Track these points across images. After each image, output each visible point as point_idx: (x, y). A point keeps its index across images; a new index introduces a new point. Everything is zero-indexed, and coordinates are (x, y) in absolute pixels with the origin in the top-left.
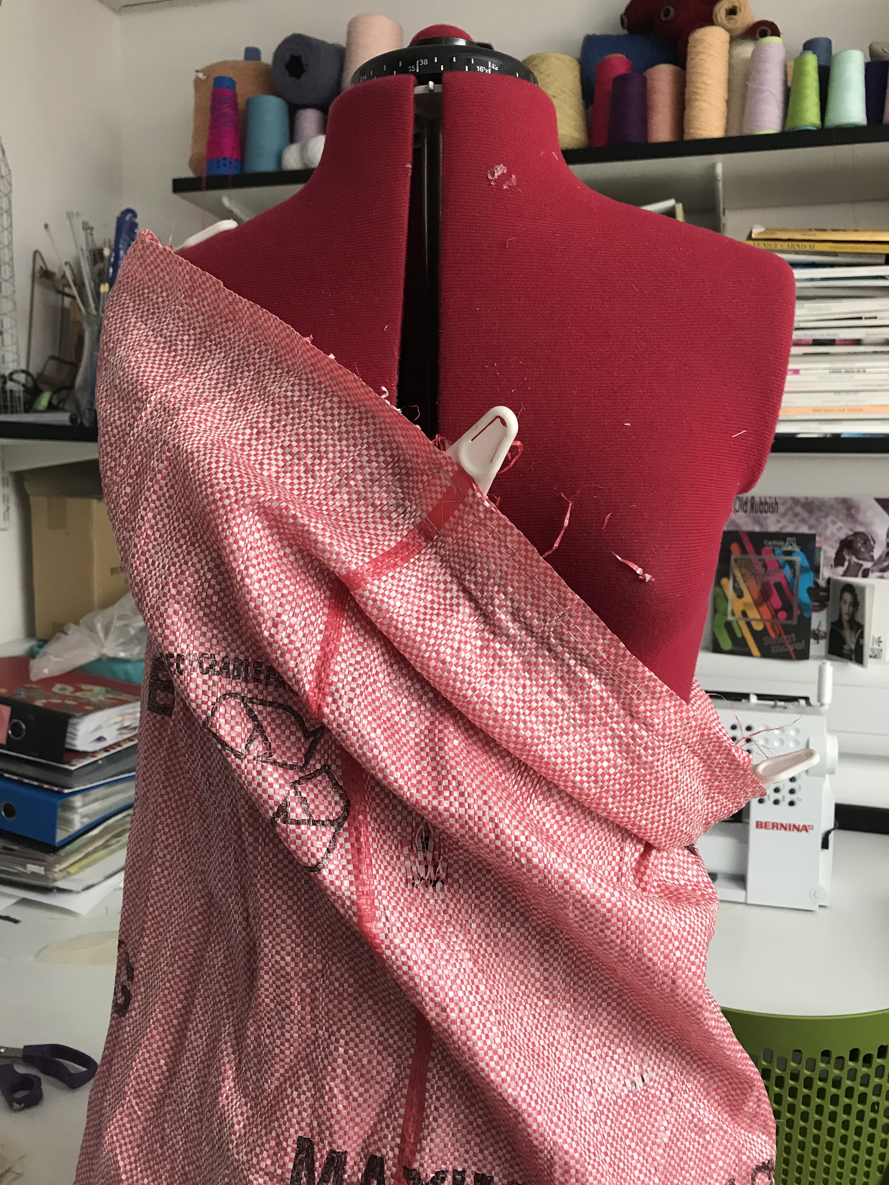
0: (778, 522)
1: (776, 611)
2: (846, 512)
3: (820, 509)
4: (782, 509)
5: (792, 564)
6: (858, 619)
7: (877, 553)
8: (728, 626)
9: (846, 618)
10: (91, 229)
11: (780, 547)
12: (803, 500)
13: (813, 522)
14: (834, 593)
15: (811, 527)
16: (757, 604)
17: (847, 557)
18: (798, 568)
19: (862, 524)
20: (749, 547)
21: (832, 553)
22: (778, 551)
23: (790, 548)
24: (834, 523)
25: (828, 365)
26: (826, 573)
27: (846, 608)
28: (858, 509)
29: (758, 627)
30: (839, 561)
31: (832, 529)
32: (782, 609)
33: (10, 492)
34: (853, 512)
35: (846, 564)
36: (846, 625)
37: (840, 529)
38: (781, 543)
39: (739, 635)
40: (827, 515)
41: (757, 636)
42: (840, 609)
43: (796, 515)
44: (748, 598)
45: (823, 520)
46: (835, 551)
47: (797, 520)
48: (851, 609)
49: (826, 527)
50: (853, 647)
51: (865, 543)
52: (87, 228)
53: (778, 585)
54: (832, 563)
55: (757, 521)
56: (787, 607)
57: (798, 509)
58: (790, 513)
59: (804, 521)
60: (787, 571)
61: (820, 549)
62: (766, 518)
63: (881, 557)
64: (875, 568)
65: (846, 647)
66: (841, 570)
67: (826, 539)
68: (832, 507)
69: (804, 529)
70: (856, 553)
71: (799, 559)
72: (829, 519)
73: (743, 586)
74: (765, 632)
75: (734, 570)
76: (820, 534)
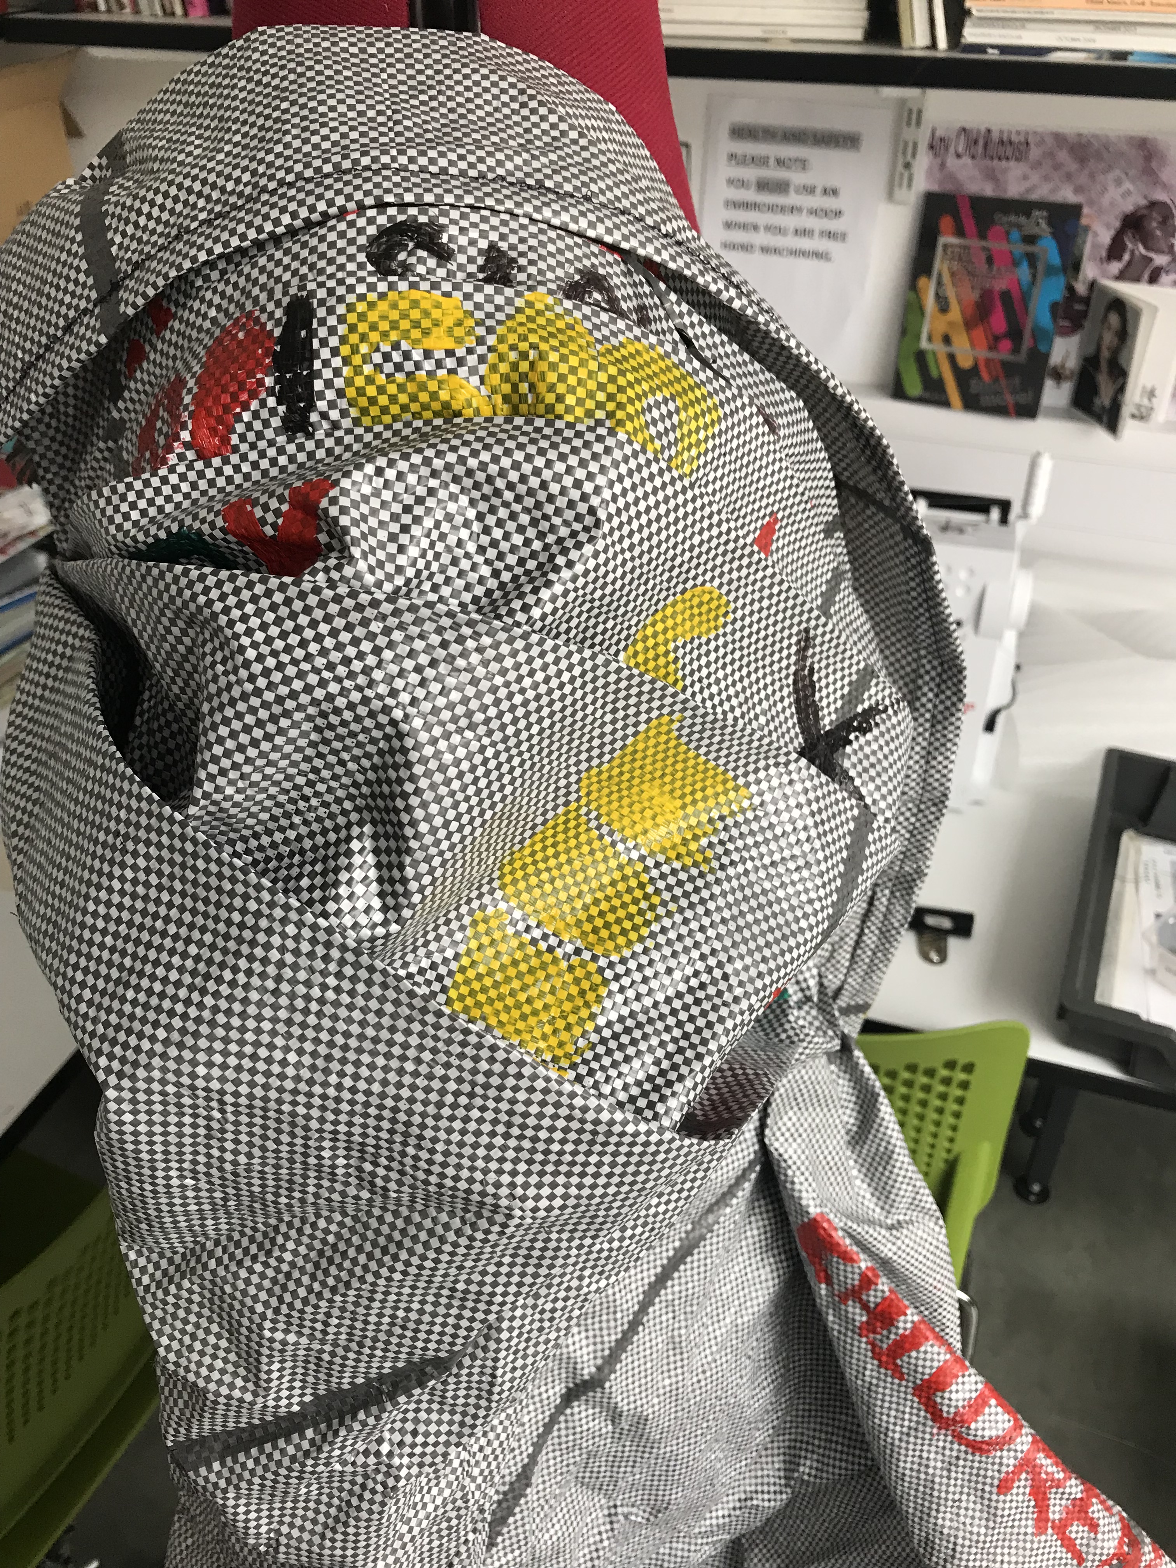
0: (1025, 177)
1: (997, 339)
2: (1141, 164)
3: (1098, 156)
4: (1035, 153)
5: (1032, 259)
6: (1122, 361)
8: (921, 357)
9: (1105, 354)
11: (1019, 227)
12: (1072, 139)
14: (1097, 308)
15: (1078, 190)
16: (969, 325)
17: (1130, 245)
18: (1040, 267)
20: (969, 223)
21: (1105, 237)
22: (1015, 235)
23: (1035, 231)
24: (1118, 182)
26: (1090, 270)
27: (1109, 338)
28: (1164, 159)
29: (965, 363)
30: (1115, 251)
31: (1112, 194)
32: (1006, 335)
34: (1154, 165)
35: (1126, 257)
36: (1104, 365)
37: (1128, 193)
38: (1022, 220)
39: (934, 373)
40: (1110, 168)
41: (963, 377)
42: (1100, 338)
43: (1057, 167)
44: (955, 313)
46: (1112, 232)
48: (1116, 341)
49: (1105, 189)
50: (1107, 402)
51: (1164, 222)
53: (1006, 296)
54: (1104, 254)
55: (991, 176)
56: (1015, 334)
57: (1063, 156)
58: (1047, 163)
59: (1068, 179)
60: (1024, 272)
61: (1087, 229)
62: (1005, 171)
64: (1173, 266)
65: (1097, 402)
66: (1115, 267)
67: (1100, 212)
68: (1120, 154)
69: (1067, 195)
70: (1147, 240)
71: (1047, 250)
72: (1111, 176)
73: (950, 293)
74: (974, 371)
75: (940, 264)
76: (1091, 203)
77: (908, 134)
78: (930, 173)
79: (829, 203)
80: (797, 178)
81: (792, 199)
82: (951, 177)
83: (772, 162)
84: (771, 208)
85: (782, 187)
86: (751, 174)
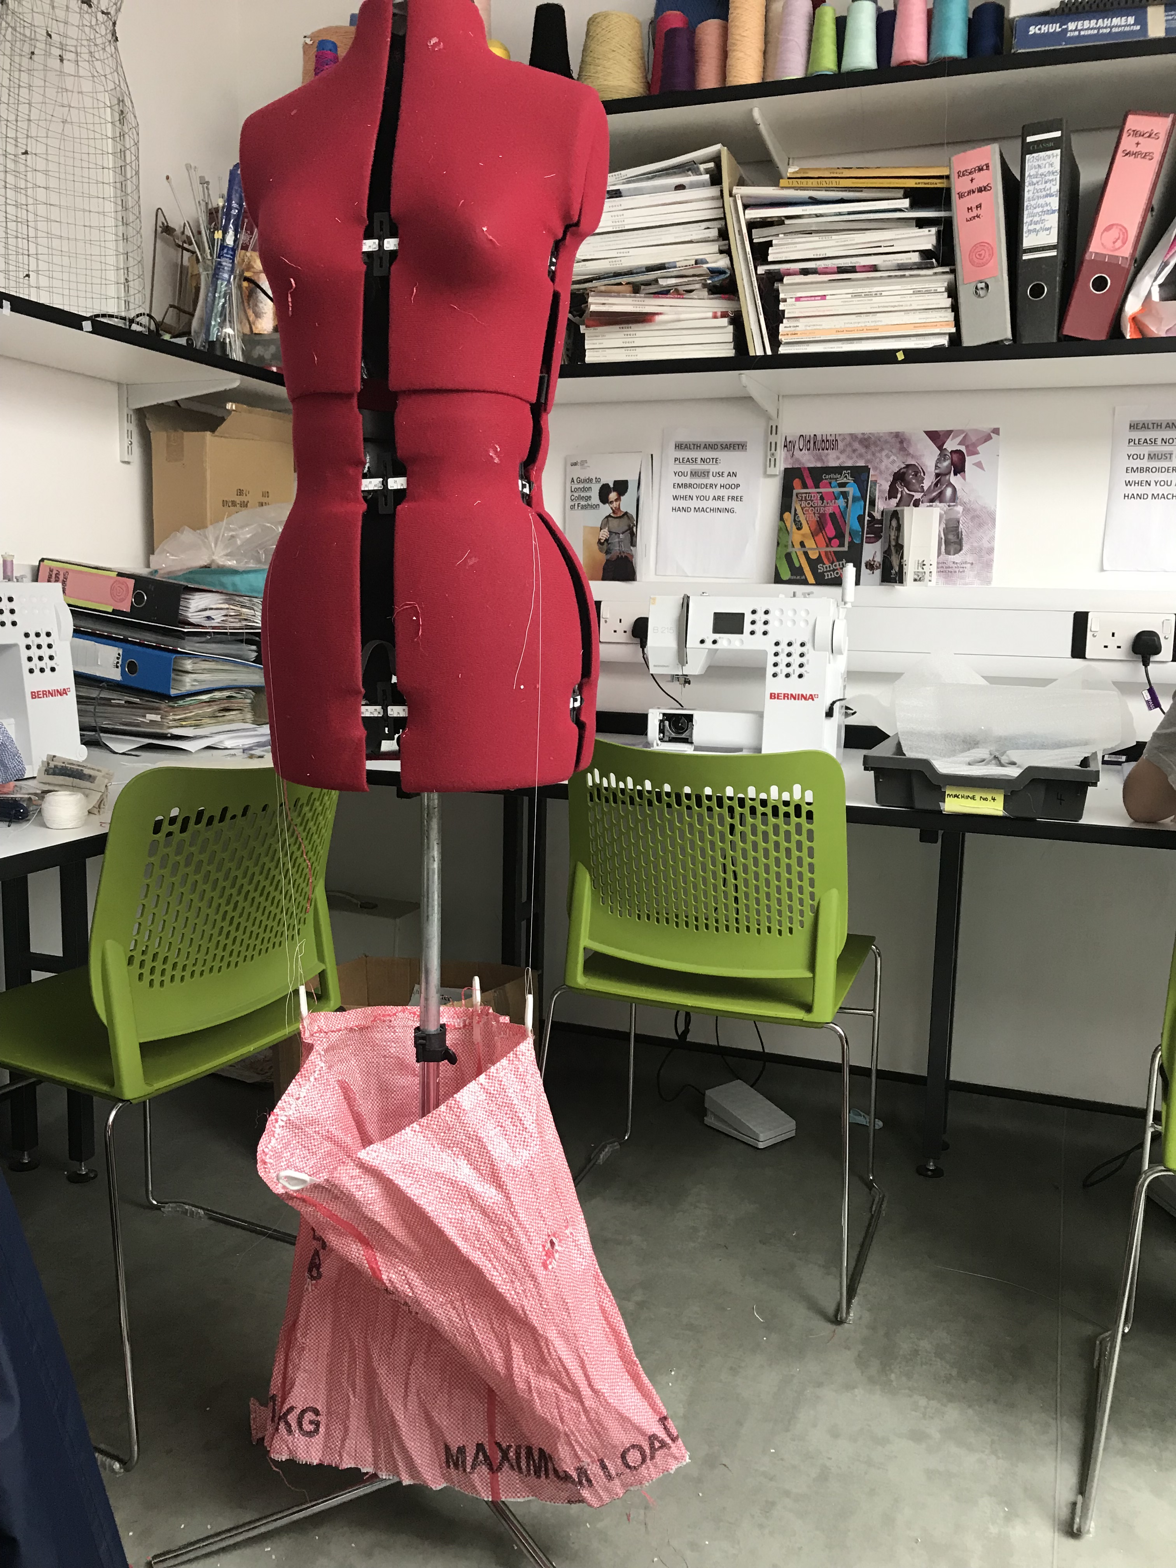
0: (838, 458)
1: (830, 540)
2: (898, 445)
3: (875, 444)
4: (841, 445)
5: (845, 495)
6: (900, 542)
7: (926, 484)
8: (788, 557)
9: (893, 543)
10: (208, 183)
11: (836, 479)
12: (860, 436)
13: (869, 457)
15: (866, 461)
16: (814, 535)
17: (900, 490)
18: (850, 498)
19: (913, 457)
20: (809, 481)
21: (886, 486)
22: (834, 483)
23: (845, 480)
24: (888, 457)
25: (850, 291)
27: (893, 534)
28: (909, 442)
29: (814, 556)
30: (892, 493)
31: (886, 461)
32: (835, 537)
33: (133, 428)
34: (905, 445)
35: (899, 496)
36: (893, 549)
37: (894, 461)
38: (838, 476)
39: (797, 565)
40: (882, 450)
41: (813, 564)
42: (890, 536)
43: (854, 451)
44: (806, 529)
45: (878, 455)
46: (889, 483)
47: (854, 456)
48: (896, 534)
49: (881, 461)
51: (916, 475)
52: (204, 182)
53: (832, 515)
54: (887, 495)
55: (820, 459)
56: (840, 536)
57: (856, 445)
58: (849, 449)
59: (861, 456)
60: (841, 502)
61: (875, 483)
62: (827, 454)
63: (930, 487)
64: (925, 499)
66: (894, 501)
67: (881, 473)
68: (886, 442)
69: (861, 463)
70: (908, 485)
71: (852, 490)
72: (884, 453)
73: (802, 518)
74: (819, 560)
75: (796, 505)
76: (876, 468)
77: (772, 438)
78: (786, 459)
79: (732, 480)
80: (713, 468)
81: (711, 480)
82: (798, 460)
83: (699, 461)
84: (699, 486)
85: (705, 474)
86: (687, 468)
